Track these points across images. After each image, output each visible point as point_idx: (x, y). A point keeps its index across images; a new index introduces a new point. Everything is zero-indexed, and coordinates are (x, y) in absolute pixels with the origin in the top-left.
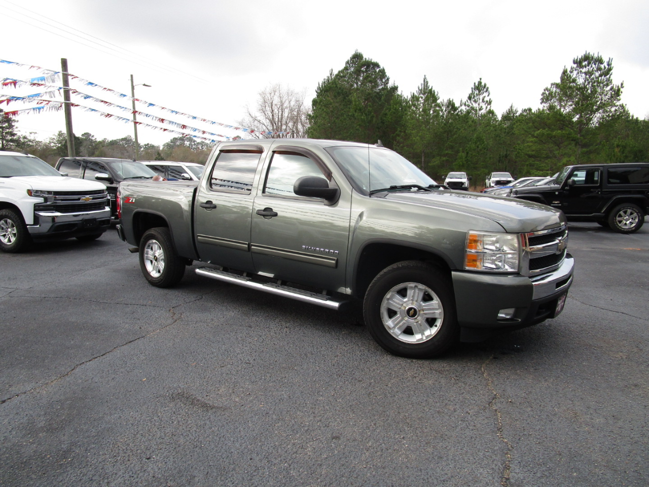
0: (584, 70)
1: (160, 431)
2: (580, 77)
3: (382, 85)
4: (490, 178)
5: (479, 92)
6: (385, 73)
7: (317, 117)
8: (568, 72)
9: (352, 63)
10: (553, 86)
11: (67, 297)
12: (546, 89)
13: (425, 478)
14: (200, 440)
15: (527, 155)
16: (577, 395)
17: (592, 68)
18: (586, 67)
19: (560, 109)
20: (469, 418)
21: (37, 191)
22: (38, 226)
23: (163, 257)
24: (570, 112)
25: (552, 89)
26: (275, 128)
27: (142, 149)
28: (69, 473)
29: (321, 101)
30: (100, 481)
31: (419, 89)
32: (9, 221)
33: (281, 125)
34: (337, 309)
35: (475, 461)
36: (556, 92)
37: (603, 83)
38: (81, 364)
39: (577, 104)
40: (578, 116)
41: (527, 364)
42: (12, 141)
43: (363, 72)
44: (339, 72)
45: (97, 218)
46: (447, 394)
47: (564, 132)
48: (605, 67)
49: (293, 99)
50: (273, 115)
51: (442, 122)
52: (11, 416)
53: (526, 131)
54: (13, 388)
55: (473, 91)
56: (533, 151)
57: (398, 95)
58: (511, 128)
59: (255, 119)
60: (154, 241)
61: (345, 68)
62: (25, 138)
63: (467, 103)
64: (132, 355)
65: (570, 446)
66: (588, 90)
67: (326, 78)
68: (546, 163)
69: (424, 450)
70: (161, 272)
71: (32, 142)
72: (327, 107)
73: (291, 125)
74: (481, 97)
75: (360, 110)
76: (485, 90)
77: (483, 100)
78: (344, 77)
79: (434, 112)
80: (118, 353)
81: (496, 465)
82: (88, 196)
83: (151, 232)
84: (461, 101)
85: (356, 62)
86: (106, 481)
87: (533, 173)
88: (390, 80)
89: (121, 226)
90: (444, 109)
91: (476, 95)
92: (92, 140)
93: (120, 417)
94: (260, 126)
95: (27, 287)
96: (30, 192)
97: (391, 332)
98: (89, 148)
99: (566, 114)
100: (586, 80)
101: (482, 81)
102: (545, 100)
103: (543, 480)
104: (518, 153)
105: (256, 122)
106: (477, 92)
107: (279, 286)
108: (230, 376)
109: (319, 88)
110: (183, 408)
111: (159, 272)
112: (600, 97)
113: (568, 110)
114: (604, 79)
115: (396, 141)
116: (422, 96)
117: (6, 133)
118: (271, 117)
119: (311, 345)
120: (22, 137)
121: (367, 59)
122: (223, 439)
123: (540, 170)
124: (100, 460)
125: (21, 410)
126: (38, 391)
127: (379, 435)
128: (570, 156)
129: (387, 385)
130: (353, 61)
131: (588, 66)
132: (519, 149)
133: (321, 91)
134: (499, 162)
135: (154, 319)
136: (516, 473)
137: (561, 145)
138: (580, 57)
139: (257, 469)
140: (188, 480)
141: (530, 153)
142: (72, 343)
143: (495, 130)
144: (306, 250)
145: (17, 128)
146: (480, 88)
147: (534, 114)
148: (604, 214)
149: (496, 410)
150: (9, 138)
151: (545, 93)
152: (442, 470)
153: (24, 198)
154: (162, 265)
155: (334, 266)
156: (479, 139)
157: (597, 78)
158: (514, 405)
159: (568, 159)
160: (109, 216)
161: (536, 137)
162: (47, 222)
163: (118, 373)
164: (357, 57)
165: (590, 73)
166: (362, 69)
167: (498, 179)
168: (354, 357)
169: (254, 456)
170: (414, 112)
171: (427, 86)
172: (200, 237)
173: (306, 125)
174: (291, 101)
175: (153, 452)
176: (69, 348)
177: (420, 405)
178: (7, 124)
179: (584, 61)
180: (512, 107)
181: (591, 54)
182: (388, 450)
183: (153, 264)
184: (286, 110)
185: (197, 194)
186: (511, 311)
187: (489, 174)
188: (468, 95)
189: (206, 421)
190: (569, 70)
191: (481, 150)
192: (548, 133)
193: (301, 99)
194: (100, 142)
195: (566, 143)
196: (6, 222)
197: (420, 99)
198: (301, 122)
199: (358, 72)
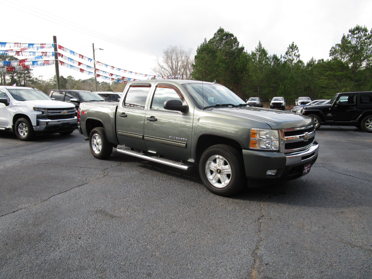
0: (356, 36)
1: (88, 227)
2: (353, 40)
3: (235, 47)
4: (298, 100)
5: (292, 50)
6: (237, 40)
7: (197, 65)
8: (346, 37)
9: (218, 35)
10: (337, 46)
11: (51, 163)
12: (333, 48)
13: (214, 251)
14: (106, 231)
15: (320, 86)
16: (308, 216)
17: (360, 35)
18: (357, 34)
19: (341, 59)
20: (246, 225)
21: (38, 108)
22: (39, 127)
23: (101, 143)
24: (347, 61)
25: (336, 48)
26: (173, 72)
27: (100, 85)
28: (41, 243)
29: (199, 57)
30: (55, 247)
31: (256, 48)
32: (24, 124)
33: (177, 71)
34: (186, 170)
35: (242, 245)
36: (338, 49)
37: (367, 44)
38: (54, 196)
39: (351, 56)
40: (352, 64)
41: (286, 201)
42: (30, 81)
43: (224, 39)
44: (211, 40)
45: (70, 122)
46: (238, 214)
47: (343, 73)
48: (369, 34)
49: (184, 56)
50: (172, 65)
51: (270, 68)
52: (17, 218)
53: (320, 72)
54: (19, 206)
55: (288, 50)
56: (325, 84)
57: (245, 52)
58: (311, 71)
59: (162, 67)
60: (96, 134)
61: (214, 37)
62: (36, 79)
63: (285, 57)
64: (80, 192)
65: (294, 240)
66: (358, 48)
67: (202, 43)
68: (332, 91)
69: (218, 239)
70: (100, 151)
71: (40, 81)
72: (203, 60)
73: (182, 70)
74: (293, 53)
75: (222, 61)
76: (296, 49)
77: (295, 54)
78: (213, 42)
79: (265, 62)
80: (73, 191)
81: (252, 247)
82: (65, 111)
83: (95, 130)
84: (281, 55)
85: (220, 34)
86: (58, 247)
87: (324, 97)
88: (240, 44)
89: (80, 126)
90: (271, 60)
91: (290, 52)
92: (73, 80)
93: (69, 220)
94: (165, 71)
95: (31, 158)
96: (35, 109)
97: (211, 182)
98: (71, 84)
99: (345, 62)
100: (357, 42)
101: (294, 43)
102: (332, 54)
103: (274, 255)
104: (315, 85)
105: (163, 69)
106: (291, 50)
107: (158, 158)
108: (127, 203)
109: (198, 49)
110: (101, 216)
111: (99, 151)
112: (366, 52)
113: (346, 60)
114: (368, 41)
115: (243, 79)
116: (258, 53)
117: (26, 76)
118: (171, 66)
119: (173, 189)
120: (35, 78)
121: (227, 32)
122: (117, 231)
123: (328, 96)
124: (56, 238)
125: (22, 216)
126: (31, 207)
127: (196, 232)
128: (346, 87)
129: (207, 209)
130: (219, 33)
131: (358, 33)
132: (316, 83)
133: (200, 51)
134: (304, 91)
135: (94, 175)
136: (261, 251)
137: (342, 81)
138: (353, 28)
139: (131, 245)
140: (96, 248)
141: (322, 85)
142: (51, 185)
143: (302, 72)
144: (171, 138)
145: (32, 73)
146: (293, 47)
147: (325, 62)
148: (358, 121)
149: (261, 222)
150: (28, 79)
151: (332, 50)
152: (224, 248)
153: (32, 112)
154: (100, 147)
155: (185, 147)
156: (292, 78)
157: (364, 40)
158: (272, 220)
159: (345, 89)
160: (77, 121)
161: (326, 76)
162: (44, 125)
163: (71, 200)
164: (221, 31)
165: (360, 38)
166: (224, 38)
167: (302, 101)
168: (194, 195)
169: (131, 239)
170: (254, 62)
171: (261, 47)
172: (119, 132)
173: (191, 70)
174: (182, 56)
175: (82, 236)
176: (49, 188)
177: (222, 219)
178: (26, 72)
179: (356, 31)
180: (313, 58)
181: (360, 26)
182: (198, 238)
183: (96, 146)
184: (179, 62)
185: (118, 109)
186: (275, 171)
187: (297, 98)
188: (286, 52)
189: (111, 223)
190: (346, 36)
191: (293, 84)
192: (333, 74)
193: (188, 56)
194: (77, 81)
195: (344, 80)
196: (22, 125)
197: (257, 55)
198: (189, 69)
199: (221, 39)
